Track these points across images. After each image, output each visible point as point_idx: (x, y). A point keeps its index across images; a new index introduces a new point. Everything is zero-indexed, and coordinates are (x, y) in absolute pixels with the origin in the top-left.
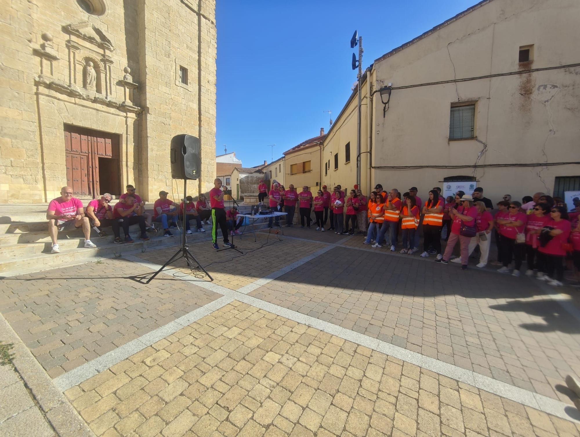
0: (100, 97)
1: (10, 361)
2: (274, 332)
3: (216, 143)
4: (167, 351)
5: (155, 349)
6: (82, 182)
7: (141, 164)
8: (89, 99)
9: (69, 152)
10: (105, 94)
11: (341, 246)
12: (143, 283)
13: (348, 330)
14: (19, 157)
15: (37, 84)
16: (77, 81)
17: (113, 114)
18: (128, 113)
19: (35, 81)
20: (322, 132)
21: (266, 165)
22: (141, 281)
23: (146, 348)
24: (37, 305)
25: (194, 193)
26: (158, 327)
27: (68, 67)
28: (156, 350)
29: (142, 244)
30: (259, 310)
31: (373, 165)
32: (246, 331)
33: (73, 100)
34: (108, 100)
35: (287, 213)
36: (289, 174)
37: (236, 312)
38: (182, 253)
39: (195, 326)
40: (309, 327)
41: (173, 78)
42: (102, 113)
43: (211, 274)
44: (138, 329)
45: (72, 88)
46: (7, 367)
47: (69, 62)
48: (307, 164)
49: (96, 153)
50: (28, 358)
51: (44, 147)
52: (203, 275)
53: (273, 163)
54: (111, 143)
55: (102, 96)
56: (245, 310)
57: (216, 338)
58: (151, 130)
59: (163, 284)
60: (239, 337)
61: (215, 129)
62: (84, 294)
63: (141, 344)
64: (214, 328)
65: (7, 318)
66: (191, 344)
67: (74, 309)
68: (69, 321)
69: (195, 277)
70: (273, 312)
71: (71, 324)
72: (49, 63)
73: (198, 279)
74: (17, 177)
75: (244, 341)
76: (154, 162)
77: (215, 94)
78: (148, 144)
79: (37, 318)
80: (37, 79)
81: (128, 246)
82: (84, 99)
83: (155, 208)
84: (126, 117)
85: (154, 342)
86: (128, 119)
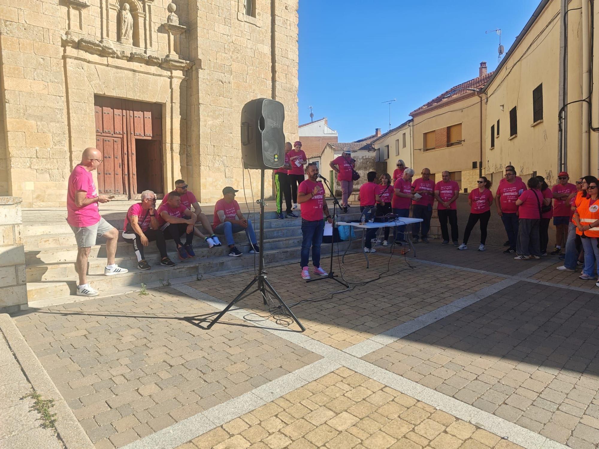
0: (138, 52)
1: (52, 422)
2: (414, 429)
3: (298, 105)
4: (245, 438)
5: (227, 432)
6: (116, 175)
7: (190, 146)
8: (124, 56)
9: (100, 134)
10: (144, 46)
11: (529, 280)
12: (203, 328)
13: (558, 444)
14: (44, 145)
15: (64, 44)
16: (110, 33)
17: (154, 75)
18: (173, 71)
19: (62, 39)
20: (483, 70)
21: (379, 135)
22: (200, 324)
23: (215, 428)
24: (75, 348)
26: (229, 398)
27: (100, 15)
28: (229, 433)
29: (196, 268)
30: (384, 387)
31: (594, 125)
32: (364, 422)
33: (104, 60)
34: (148, 55)
35: (421, 220)
36: (420, 150)
37: (346, 387)
38: (257, 284)
39: (283, 403)
40: (478, 428)
41: (234, 10)
42: (140, 74)
43: (302, 322)
44: (201, 398)
45: (105, 44)
46: (49, 431)
47: (101, 8)
48: (454, 131)
49: (133, 133)
50: (72, 422)
51: (72, 130)
52: (288, 320)
53: (391, 131)
54: (151, 118)
55: (139, 50)
56: (360, 386)
57: (317, 427)
58: (204, 92)
59: (230, 332)
60: (354, 430)
61: (296, 83)
62: (128, 337)
63: (207, 421)
64: (312, 411)
65: (43, 364)
66: (279, 431)
67: (118, 360)
68: (114, 376)
69: (276, 322)
70: (409, 393)
71: (116, 379)
72: (77, 12)
73: (280, 327)
74: (43, 171)
75: (362, 438)
76: (208, 141)
77: (296, 26)
78: (200, 114)
79: (76, 366)
80: (64, 38)
81: (178, 270)
82: (118, 57)
83: (216, 212)
84: (171, 78)
85: (226, 421)
86: (173, 80)
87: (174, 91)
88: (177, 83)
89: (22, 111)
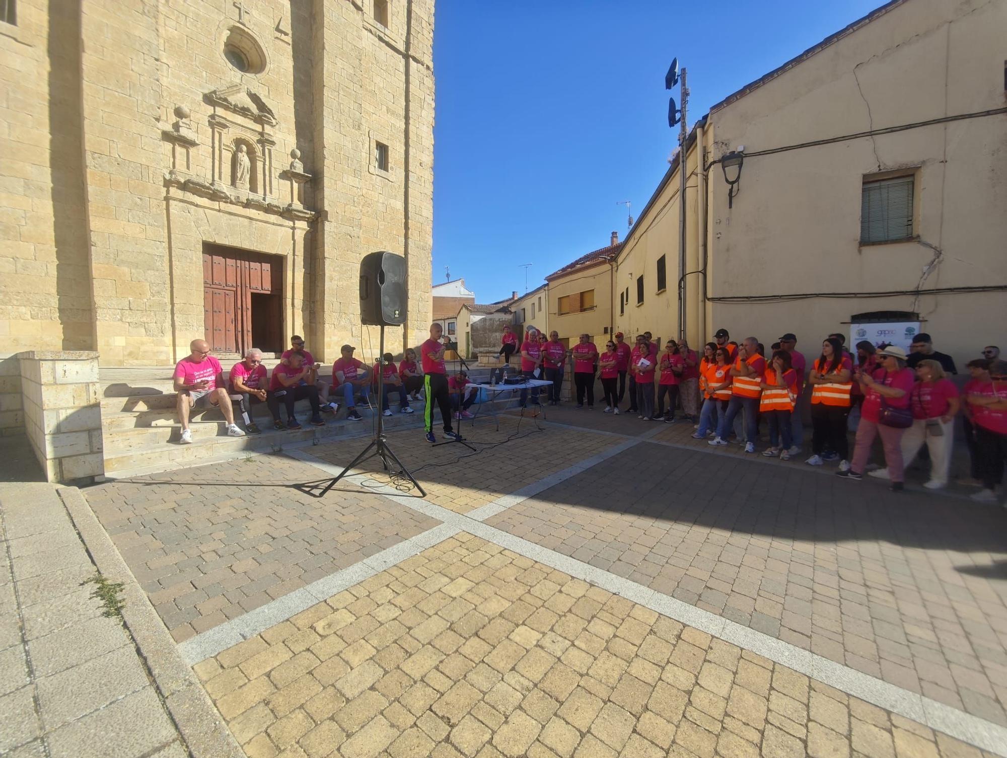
0: (255, 199)
1: (118, 611)
2: (529, 590)
3: (432, 264)
4: (351, 612)
5: (331, 606)
6: (227, 332)
7: (314, 302)
8: (239, 202)
9: (208, 285)
10: (263, 193)
11: (649, 441)
12: (314, 496)
13: (665, 596)
14: (140, 296)
15: (168, 184)
16: (223, 176)
17: (273, 224)
18: (296, 222)
19: (164, 179)
20: (615, 239)
21: (516, 298)
22: (311, 492)
23: (317, 604)
24: (159, 524)
25: (396, 347)
26: (337, 570)
27: (211, 155)
28: (333, 608)
29: (313, 432)
30: (503, 550)
31: (709, 295)
32: (480, 586)
33: (216, 205)
34: (267, 203)
35: (552, 382)
36: (555, 314)
37: (464, 552)
38: (375, 447)
39: (396, 572)
40: (592, 585)
41: (364, 163)
42: (257, 222)
43: (422, 485)
44: (305, 571)
45: (216, 187)
46: (114, 620)
47: (213, 147)
48: (586, 295)
49: (248, 286)
50: (144, 608)
51: (174, 280)
52: (409, 485)
53: (527, 295)
54: (269, 270)
55: (258, 197)
56: (479, 550)
57: (430, 595)
58: (330, 246)
59: (345, 499)
60: (469, 596)
61: (430, 241)
62: (225, 510)
63: (309, 596)
64: (426, 578)
65: (117, 543)
66: (389, 601)
67: (211, 534)
68: (204, 553)
69: (396, 488)
70: (528, 555)
71: (207, 557)
72: (184, 150)
73: (400, 493)
74: (137, 325)
75: (477, 603)
76: (334, 297)
77: (431, 184)
78: (326, 269)
79: (158, 544)
80: (168, 177)
82: (231, 203)
83: (334, 372)
84: (293, 228)
85: (330, 595)
86: (295, 231)
87: (296, 242)
88: (300, 235)
89: (112, 256)
